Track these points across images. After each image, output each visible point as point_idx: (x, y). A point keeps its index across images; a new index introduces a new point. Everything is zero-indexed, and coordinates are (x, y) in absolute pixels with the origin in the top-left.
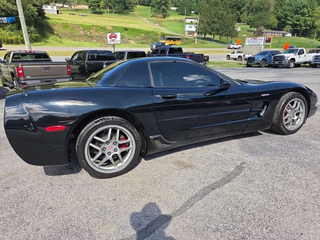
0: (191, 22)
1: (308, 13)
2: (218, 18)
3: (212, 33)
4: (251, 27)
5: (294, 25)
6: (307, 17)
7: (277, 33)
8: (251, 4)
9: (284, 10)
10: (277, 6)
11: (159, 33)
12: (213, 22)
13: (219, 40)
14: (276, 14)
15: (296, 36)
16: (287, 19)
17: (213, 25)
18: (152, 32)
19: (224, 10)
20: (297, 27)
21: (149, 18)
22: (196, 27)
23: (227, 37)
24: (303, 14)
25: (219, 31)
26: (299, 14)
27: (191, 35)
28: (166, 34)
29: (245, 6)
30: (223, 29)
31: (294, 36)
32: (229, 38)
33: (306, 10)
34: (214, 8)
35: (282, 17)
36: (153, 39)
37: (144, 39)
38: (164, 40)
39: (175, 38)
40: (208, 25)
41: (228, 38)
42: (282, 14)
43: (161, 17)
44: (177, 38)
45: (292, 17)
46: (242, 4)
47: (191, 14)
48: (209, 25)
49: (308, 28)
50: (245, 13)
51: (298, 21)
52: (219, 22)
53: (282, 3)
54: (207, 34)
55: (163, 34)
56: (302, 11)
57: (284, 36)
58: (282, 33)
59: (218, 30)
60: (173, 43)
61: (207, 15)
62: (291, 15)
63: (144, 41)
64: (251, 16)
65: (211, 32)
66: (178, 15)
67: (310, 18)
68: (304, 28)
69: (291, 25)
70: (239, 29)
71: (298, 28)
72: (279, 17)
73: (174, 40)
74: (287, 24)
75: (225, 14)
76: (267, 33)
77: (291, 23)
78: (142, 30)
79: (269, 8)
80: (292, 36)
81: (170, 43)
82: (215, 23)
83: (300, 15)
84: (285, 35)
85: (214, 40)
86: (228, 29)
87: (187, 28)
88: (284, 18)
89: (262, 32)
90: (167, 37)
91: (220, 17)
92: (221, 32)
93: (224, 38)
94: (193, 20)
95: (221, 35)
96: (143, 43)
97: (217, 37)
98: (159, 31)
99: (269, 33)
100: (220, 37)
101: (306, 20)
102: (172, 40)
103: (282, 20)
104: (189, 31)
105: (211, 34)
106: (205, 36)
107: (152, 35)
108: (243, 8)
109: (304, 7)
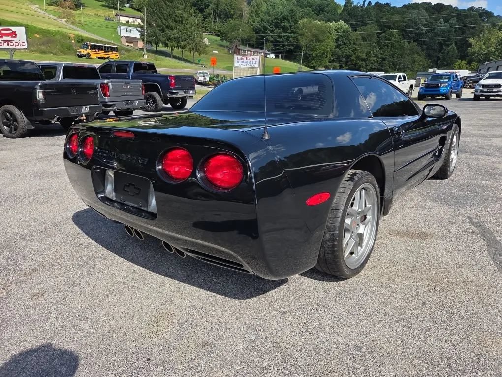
0: (128, 22)
1: (291, 27)
2: (176, 21)
3: (169, 44)
4: (222, 40)
5: (276, 43)
6: (290, 33)
7: (258, 52)
8: (217, 5)
9: (262, 20)
10: (252, 13)
11: (71, 35)
12: (168, 27)
13: (180, 56)
14: (252, 25)
15: (280, 57)
16: (267, 33)
17: (169, 31)
18: (57, 32)
19: (182, 9)
20: (279, 46)
21: (45, 7)
22: (139, 31)
23: (192, 52)
24: (285, 29)
25: (179, 42)
26: (280, 27)
27: (133, 45)
28: (86, 37)
29: (210, 8)
30: (186, 40)
31: (278, 57)
32: (196, 54)
33: (287, 24)
34: (166, 4)
35: (261, 30)
36: (62, 46)
37: (43, 44)
38: (87, 48)
39: (108, 47)
40: (160, 30)
41: (194, 55)
42: (260, 25)
43: (71, 7)
44: (110, 47)
45: (273, 30)
46: (205, 4)
47: (124, 9)
48: (163, 31)
49: (292, 48)
50: (211, 19)
51: (280, 37)
52: (178, 27)
53: (258, 9)
54: (161, 45)
55: (80, 38)
56: (283, 24)
57: (266, 57)
58: (264, 53)
59: (177, 40)
60: (106, 56)
61: (156, 13)
62: (271, 29)
63: (43, 48)
64: (220, 24)
65: (167, 42)
66: (102, 8)
67: (292, 35)
68: (288, 48)
69: (272, 42)
70: (206, 41)
71: (281, 47)
72: (256, 29)
73: (105, 50)
74: (267, 41)
75: (185, 15)
76: (245, 51)
77: (271, 39)
78: (36, 27)
79: (242, 16)
80: (276, 58)
81: (99, 56)
82: (172, 29)
83: (281, 30)
84: (268, 56)
85: (173, 56)
86: (192, 40)
87: (124, 32)
88: (263, 32)
89: (239, 50)
90: (91, 44)
91: (178, 19)
92: (182, 44)
93: (188, 54)
94: (131, 20)
95: (183, 48)
96: (44, 52)
97: (177, 52)
98: (71, 31)
99: (247, 51)
100: (182, 51)
101: (289, 37)
102: (102, 49)
103: (261, 34)
104: (127, 38)
105: (166, 45)
106: (157, 48)
107: (58, 37)
108: (207, 11)
109: (284, 18)
